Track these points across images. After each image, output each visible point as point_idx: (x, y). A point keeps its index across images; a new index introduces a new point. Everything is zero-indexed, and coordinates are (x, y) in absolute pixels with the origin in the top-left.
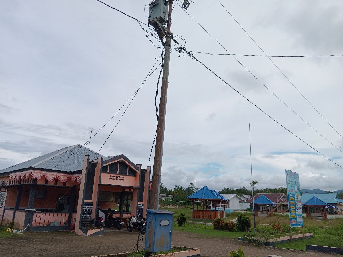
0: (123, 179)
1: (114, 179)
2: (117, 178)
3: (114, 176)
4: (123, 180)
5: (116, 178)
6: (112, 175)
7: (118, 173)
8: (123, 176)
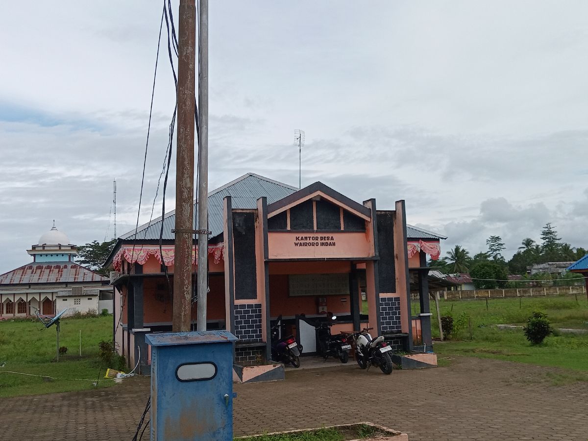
0: (332, 241)
1: (305, 244)
2: (315, 241)
3: (306, 238)
4: (330, 244)
5: (311, 241)
6: (300, 235)
7: (315, 228)
8: (330, 235)
